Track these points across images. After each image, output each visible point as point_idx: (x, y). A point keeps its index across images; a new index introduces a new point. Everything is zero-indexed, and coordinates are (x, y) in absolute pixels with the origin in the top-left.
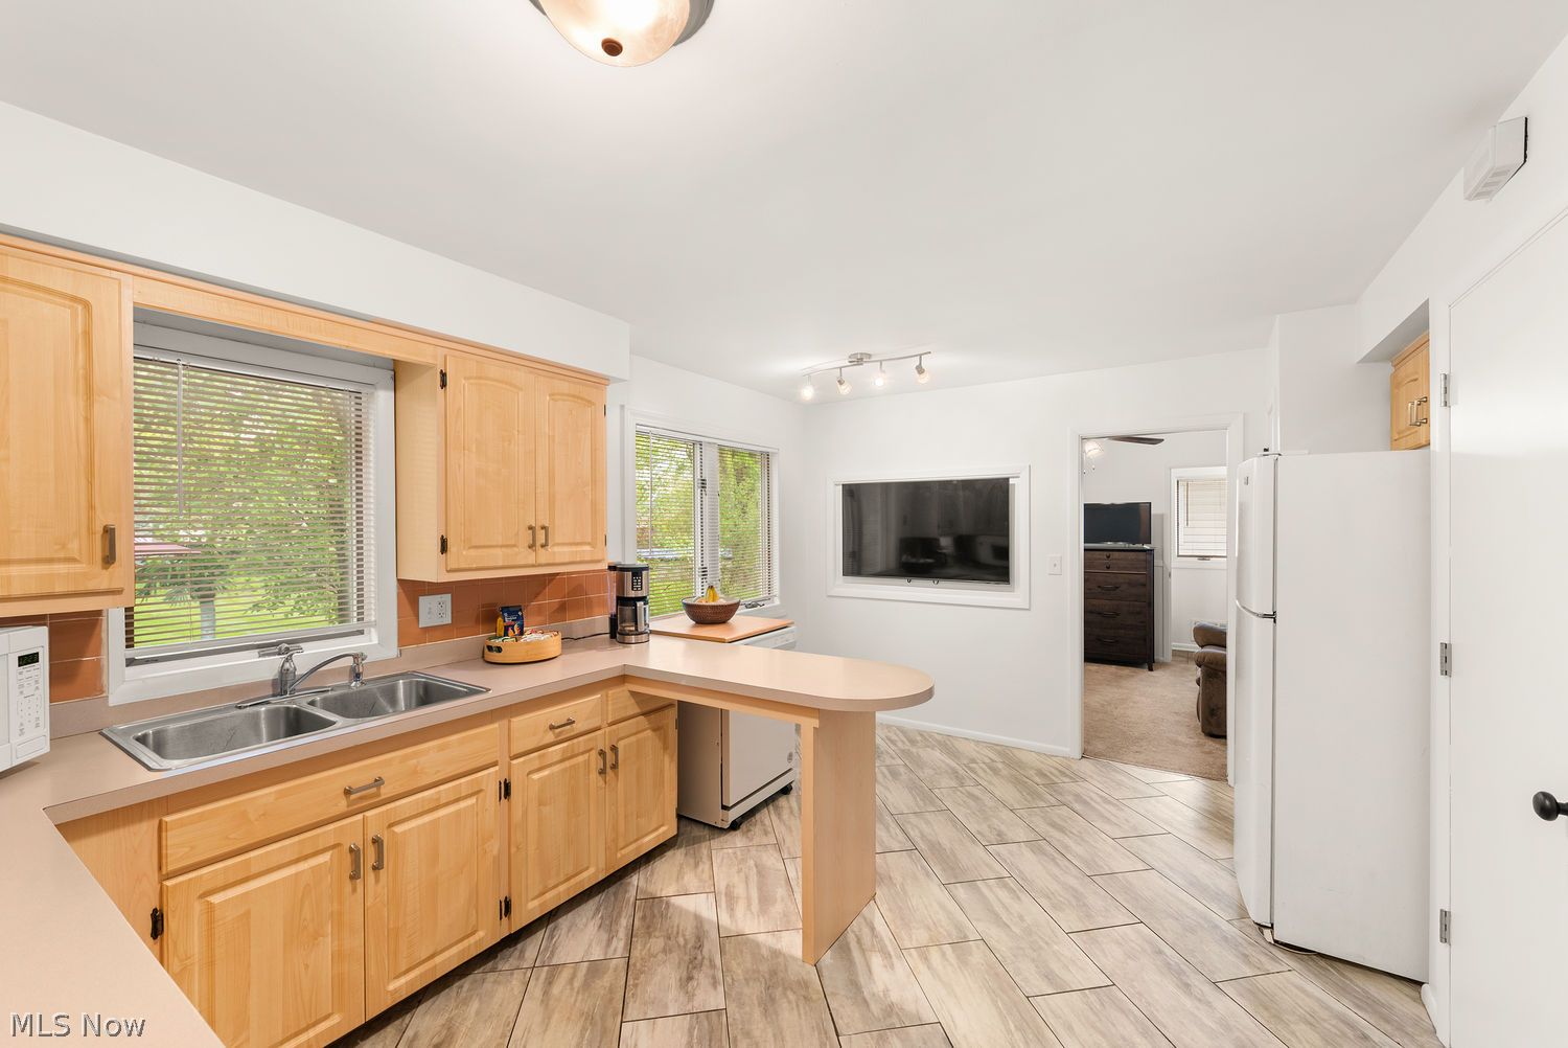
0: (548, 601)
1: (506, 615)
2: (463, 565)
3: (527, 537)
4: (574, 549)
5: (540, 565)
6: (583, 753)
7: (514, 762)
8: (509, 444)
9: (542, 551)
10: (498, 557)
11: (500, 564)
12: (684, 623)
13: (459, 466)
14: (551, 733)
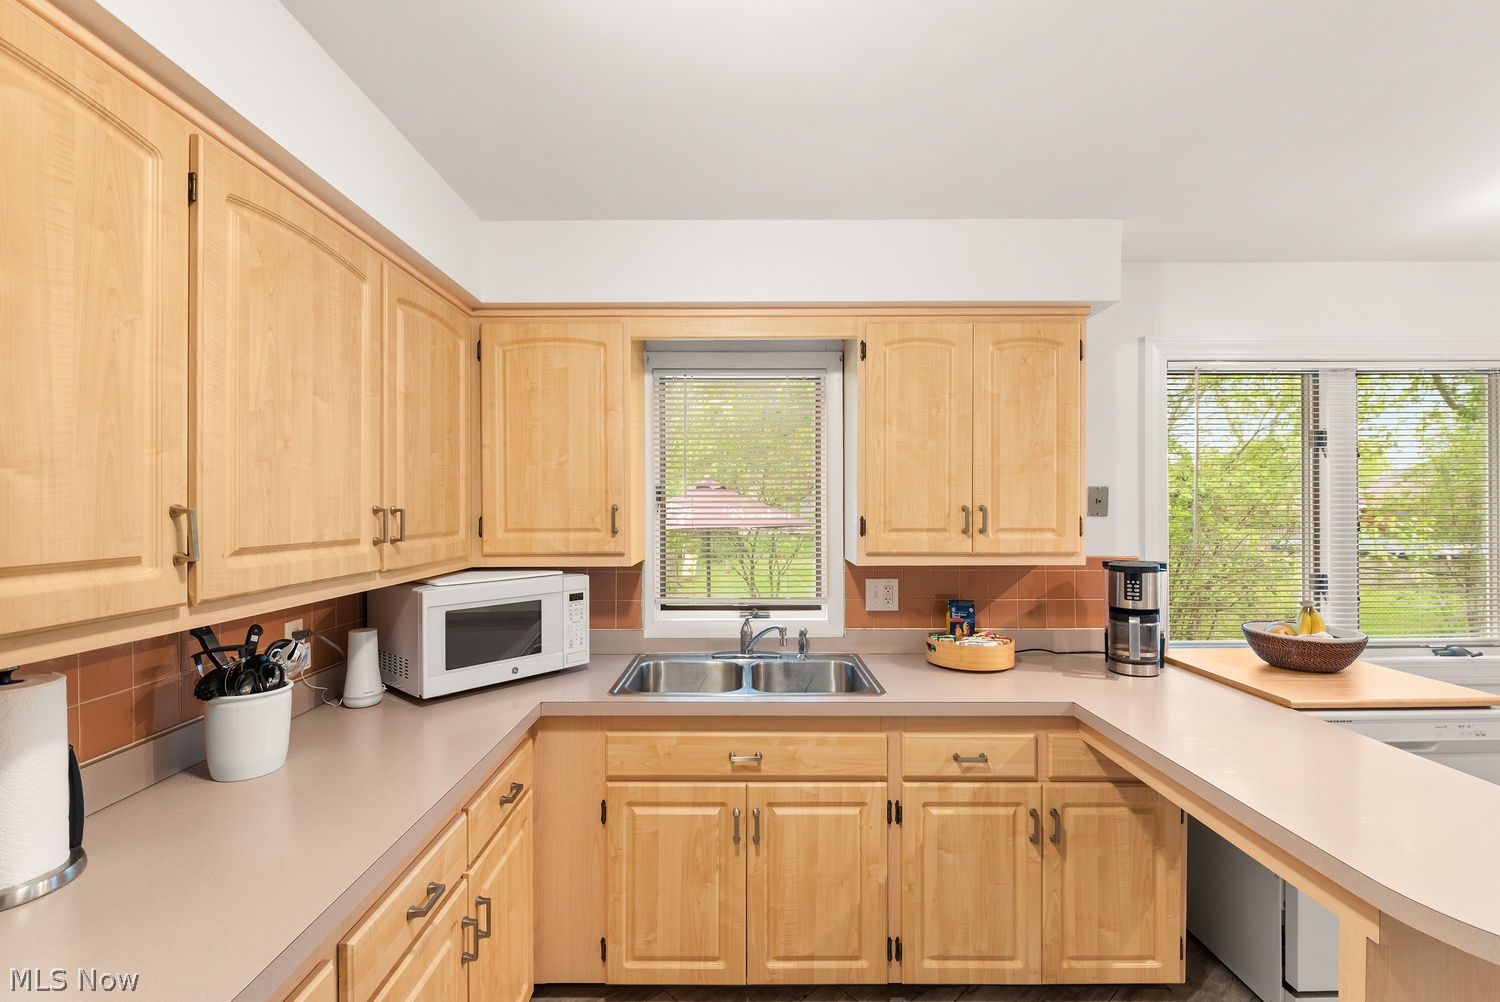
0: (1016, 598)
1: (953, 609)
2: (882, 550)
3: (958, 520)
4: (1029, 536)
5: (978, 555)
6: (1006, 805)
7: (907, 785)
8: (938, 412)
9: (979, 538)
10: (922, 542)
11: (926, 550)
12: (1246, 664)
13: (879, 441)
14: (955, 764)
